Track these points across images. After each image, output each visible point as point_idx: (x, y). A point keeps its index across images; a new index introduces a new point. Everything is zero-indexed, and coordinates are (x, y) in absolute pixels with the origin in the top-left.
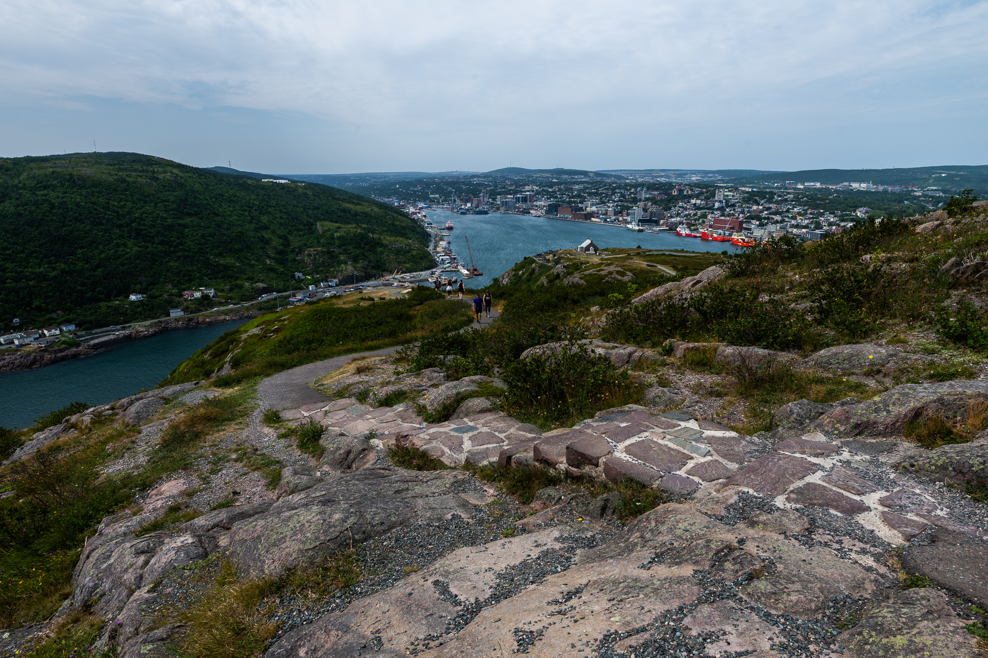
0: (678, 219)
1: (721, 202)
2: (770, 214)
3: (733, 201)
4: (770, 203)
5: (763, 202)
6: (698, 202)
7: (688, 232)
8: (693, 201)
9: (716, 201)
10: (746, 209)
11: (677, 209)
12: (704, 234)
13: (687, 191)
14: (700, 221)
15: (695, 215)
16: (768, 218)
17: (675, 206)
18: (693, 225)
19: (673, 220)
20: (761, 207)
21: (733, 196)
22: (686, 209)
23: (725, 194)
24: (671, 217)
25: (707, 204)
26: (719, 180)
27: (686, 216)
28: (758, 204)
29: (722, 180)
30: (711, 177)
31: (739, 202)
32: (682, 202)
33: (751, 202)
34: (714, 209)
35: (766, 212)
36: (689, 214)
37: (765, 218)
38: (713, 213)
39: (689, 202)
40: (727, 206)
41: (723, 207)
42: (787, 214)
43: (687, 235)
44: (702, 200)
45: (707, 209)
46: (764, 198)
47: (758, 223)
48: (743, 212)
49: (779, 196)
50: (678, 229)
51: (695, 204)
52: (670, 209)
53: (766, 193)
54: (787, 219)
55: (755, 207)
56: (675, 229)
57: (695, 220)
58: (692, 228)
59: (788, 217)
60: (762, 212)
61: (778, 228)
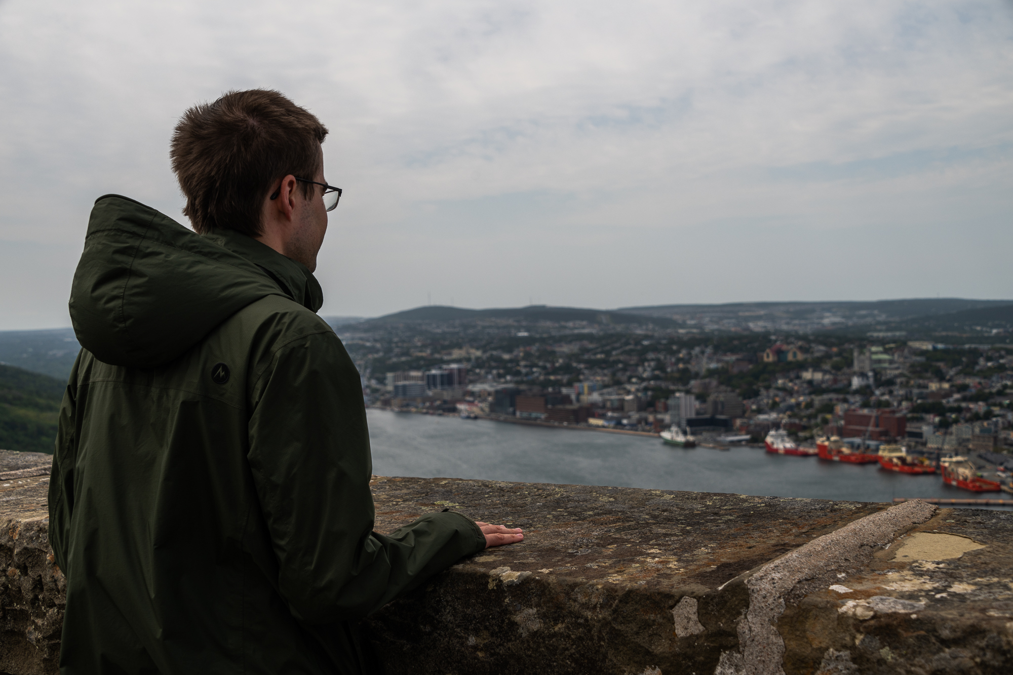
0: (774, 416)
1: (863, 375)
2: (964, 399)
3: (891, 373)
4: (968, 374)
5: (952, 372)
6: (818, 376)
7: (789, 445)
8: (807, 375)
9: (854, 374)
10: (916, 391)
11: (772, 392)
12: (822, 448)
13: (795, 355)
14: (819, 420)
15: (809, 405)
16: (959, 410)
17: (767, 388)
18: (804, 428)
19: (762, 417)
20: (946, 386)
21: (891, 362)
22: (790, 393)
23: (875, 357)
24: (760, 411)
25: (835, 381)
26: (879, 323)
27: (790, 408)
28: (941, 378)
29: (885, 323)
30: (864, 316)
31: (901, 375)
32: (785, 377)
33: (929, 375)
34: (848, 393)
35: (957, 396)
36: (798, 404)
37: (952, 410)
38: (845, 401)
39: (798, 377)
40: (879, 383)
41: (868, 387)
42: (998, 400)
43: (788, 452)
44: (825, 372)
45: (836, 391)
46: (955, 363)
47: (937, 419)
48: (907, 398)
49: (989, 359)
50: (769, 440)
51: (810, 382)
52: (756, 394)
53: (963, 353)
54: (996, 410)
55: (934, 386)
56: (763, 441)
57: (810, 417)
58: (802, 434)
59: (1001, 405)
60: (948, 394)
61: (977, 430)
